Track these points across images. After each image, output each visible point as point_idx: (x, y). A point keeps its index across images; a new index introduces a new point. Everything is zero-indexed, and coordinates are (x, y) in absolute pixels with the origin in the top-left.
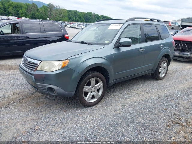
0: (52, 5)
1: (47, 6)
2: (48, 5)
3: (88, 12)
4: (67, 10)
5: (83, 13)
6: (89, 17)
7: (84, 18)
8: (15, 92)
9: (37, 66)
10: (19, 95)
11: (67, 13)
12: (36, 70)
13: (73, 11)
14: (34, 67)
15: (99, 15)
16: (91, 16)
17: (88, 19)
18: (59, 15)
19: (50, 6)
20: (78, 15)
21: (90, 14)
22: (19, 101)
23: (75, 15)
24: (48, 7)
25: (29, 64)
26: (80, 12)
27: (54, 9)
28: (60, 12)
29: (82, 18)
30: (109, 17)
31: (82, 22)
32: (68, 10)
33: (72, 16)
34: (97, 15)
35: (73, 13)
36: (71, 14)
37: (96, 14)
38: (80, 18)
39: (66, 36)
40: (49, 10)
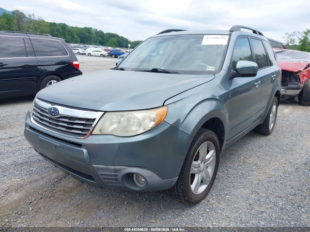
0: (22, 13)
1: (11, 14)
2: (13, 13)
3: (85, 27)
4: (48, 22)
5: (77, 28)
6: (87, 34)
7: (79, 36)
8: (9, 185)
9: (93, 125)
10: (23, 191)
11: (49, 28)
12: (91, 134)
13: (59, 24)
14: (82, 127)
15: (104, 33)
16: (90, 33)
17: (86, 38)
18: (35, 30)
19: (17, 15)
20: (69, 32)
21: (88, 30)
22: (31, 209)
23: (63, 32)
24: (14, 17)
25: (61, 119)
26: (72, 27)
27: (25, 20)
28: (36, 26)
29: (76, 36)
30: (120, 36)
31: (76, 43)
32: (50, 23)
33: (59, 34)
34: (101, 32)
35: (59, 27)
36: (55, 30)
37: (98, 30)
38: (73, 36)
39: (75, 63)
40: (15, 21)
